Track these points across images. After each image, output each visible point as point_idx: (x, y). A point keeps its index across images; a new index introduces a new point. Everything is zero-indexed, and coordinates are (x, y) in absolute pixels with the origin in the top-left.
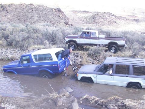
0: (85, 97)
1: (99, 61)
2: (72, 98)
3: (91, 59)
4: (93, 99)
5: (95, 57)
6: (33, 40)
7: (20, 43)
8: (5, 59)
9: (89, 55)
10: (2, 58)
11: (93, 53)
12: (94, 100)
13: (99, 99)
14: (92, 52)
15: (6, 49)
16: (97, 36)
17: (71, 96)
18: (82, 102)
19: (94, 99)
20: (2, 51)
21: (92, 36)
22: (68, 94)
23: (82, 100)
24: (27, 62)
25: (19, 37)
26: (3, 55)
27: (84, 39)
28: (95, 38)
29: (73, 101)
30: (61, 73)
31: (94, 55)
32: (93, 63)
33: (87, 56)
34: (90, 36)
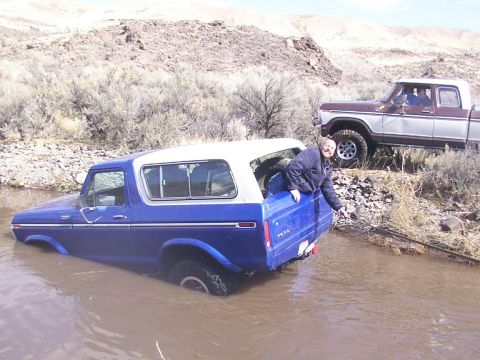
1: (473, 217)
3: (433, 208)
5: (456, 198)
8: (63, 187)
9: (425, 190)
10: (53, 182)
11: (446, 182)
14: (439, 175)
15: (75, 148)
16: (467, 106)
20: (60, 158)
21: (438, 105)
26: (57, 171)
27: (401, 115)
28: (457, 112)
31: (450, 189)
32: (445, 228)
33: (417, 194)
34: (431, 102)
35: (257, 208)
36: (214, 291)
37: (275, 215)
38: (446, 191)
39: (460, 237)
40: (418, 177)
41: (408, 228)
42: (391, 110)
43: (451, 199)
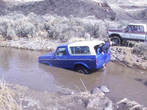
0: (123, 101)
1: (144, 59)
2: (107, 100)
3: (135, 56)
4: (133, 105)
6: (74, 32)
7: (61, 34)
8: (44, 50)
9: (134, 52)
10: (41, 49)
11: (139, 50)
12: (134, 107)
13: (141, 105)
14: (137, 48)
15: (46, 40)
16: (145, 31)
17: (106, 98)
18: (118, 107)
19: (135, 105)
20: (42, 42)
21: (138, 31)
22: (103, 94)
23: (118, 105)
24: (63, 54)
25: (60, 28)
26: (42, 46)
27: (129, 33)
28: (143, 32)
29: (107, 105)
30: (99, 69)
31: (140, 52)
32: (138, 61)
33: (132, 53)
35: (95, 56)
36: (85, 73)
37: (98, 58)
38: (139, 52)
39: (141, 63)
40: (132, 49)
41: (129, 61)
43: (140, 54)
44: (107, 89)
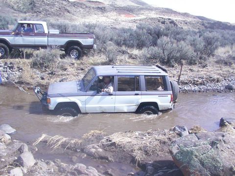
0: (41, 139)
1: (52, 73)
2: (17, 143)
3: (37, 72)
4: (58, 141)
5: (45, 67)
9: (34, 65)
11: (41, 61)
12: (60, 143)
13: (67, 138)
14: (39, 59)
16: (46, 32)
17: (15, 141)
18: (37, 150)
19: (59, 139)
21: (36, 32)
22: (9, 137)
23: (36, 146)
27: (22, 36)
28: (43, 34)
29: (20, 150)
31: (43, 64)
32: (43, 79)
33: (31, 67)
34: (32, 30)
39: (48, 81)
40: (31, 60)
41: (29, 80)
42: (17, 34)
43: (44, 68)
44: (10, 128)
